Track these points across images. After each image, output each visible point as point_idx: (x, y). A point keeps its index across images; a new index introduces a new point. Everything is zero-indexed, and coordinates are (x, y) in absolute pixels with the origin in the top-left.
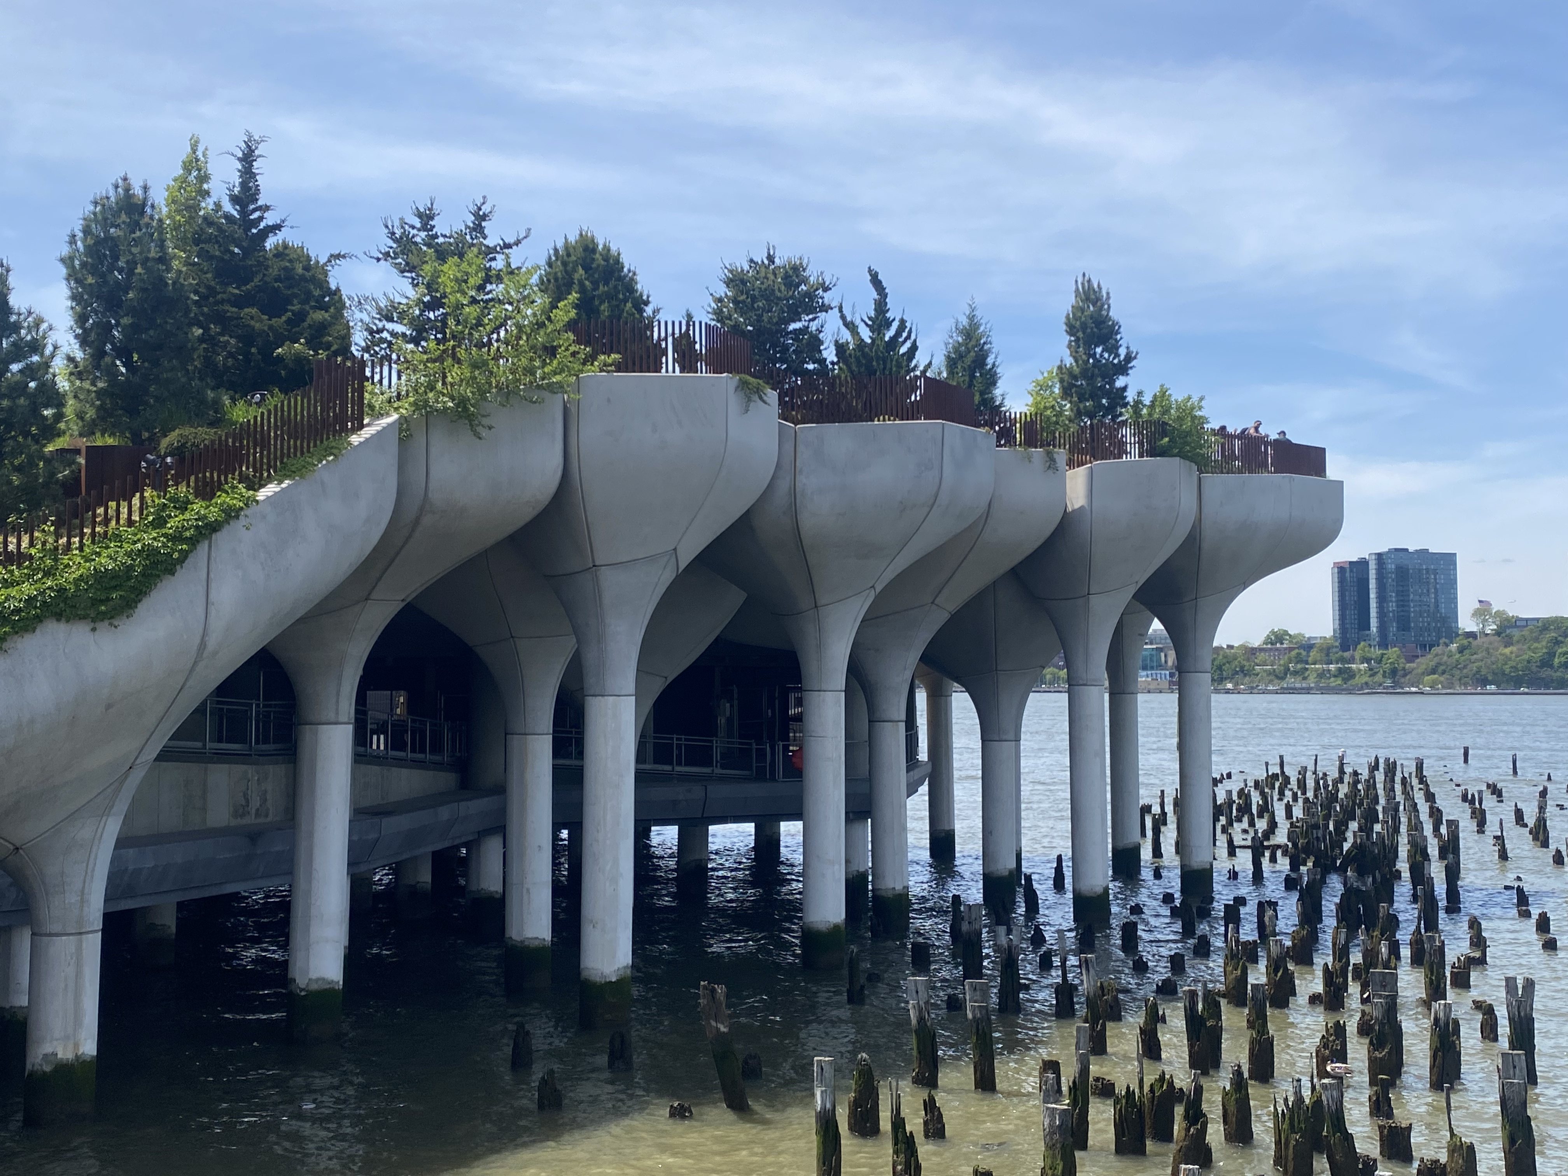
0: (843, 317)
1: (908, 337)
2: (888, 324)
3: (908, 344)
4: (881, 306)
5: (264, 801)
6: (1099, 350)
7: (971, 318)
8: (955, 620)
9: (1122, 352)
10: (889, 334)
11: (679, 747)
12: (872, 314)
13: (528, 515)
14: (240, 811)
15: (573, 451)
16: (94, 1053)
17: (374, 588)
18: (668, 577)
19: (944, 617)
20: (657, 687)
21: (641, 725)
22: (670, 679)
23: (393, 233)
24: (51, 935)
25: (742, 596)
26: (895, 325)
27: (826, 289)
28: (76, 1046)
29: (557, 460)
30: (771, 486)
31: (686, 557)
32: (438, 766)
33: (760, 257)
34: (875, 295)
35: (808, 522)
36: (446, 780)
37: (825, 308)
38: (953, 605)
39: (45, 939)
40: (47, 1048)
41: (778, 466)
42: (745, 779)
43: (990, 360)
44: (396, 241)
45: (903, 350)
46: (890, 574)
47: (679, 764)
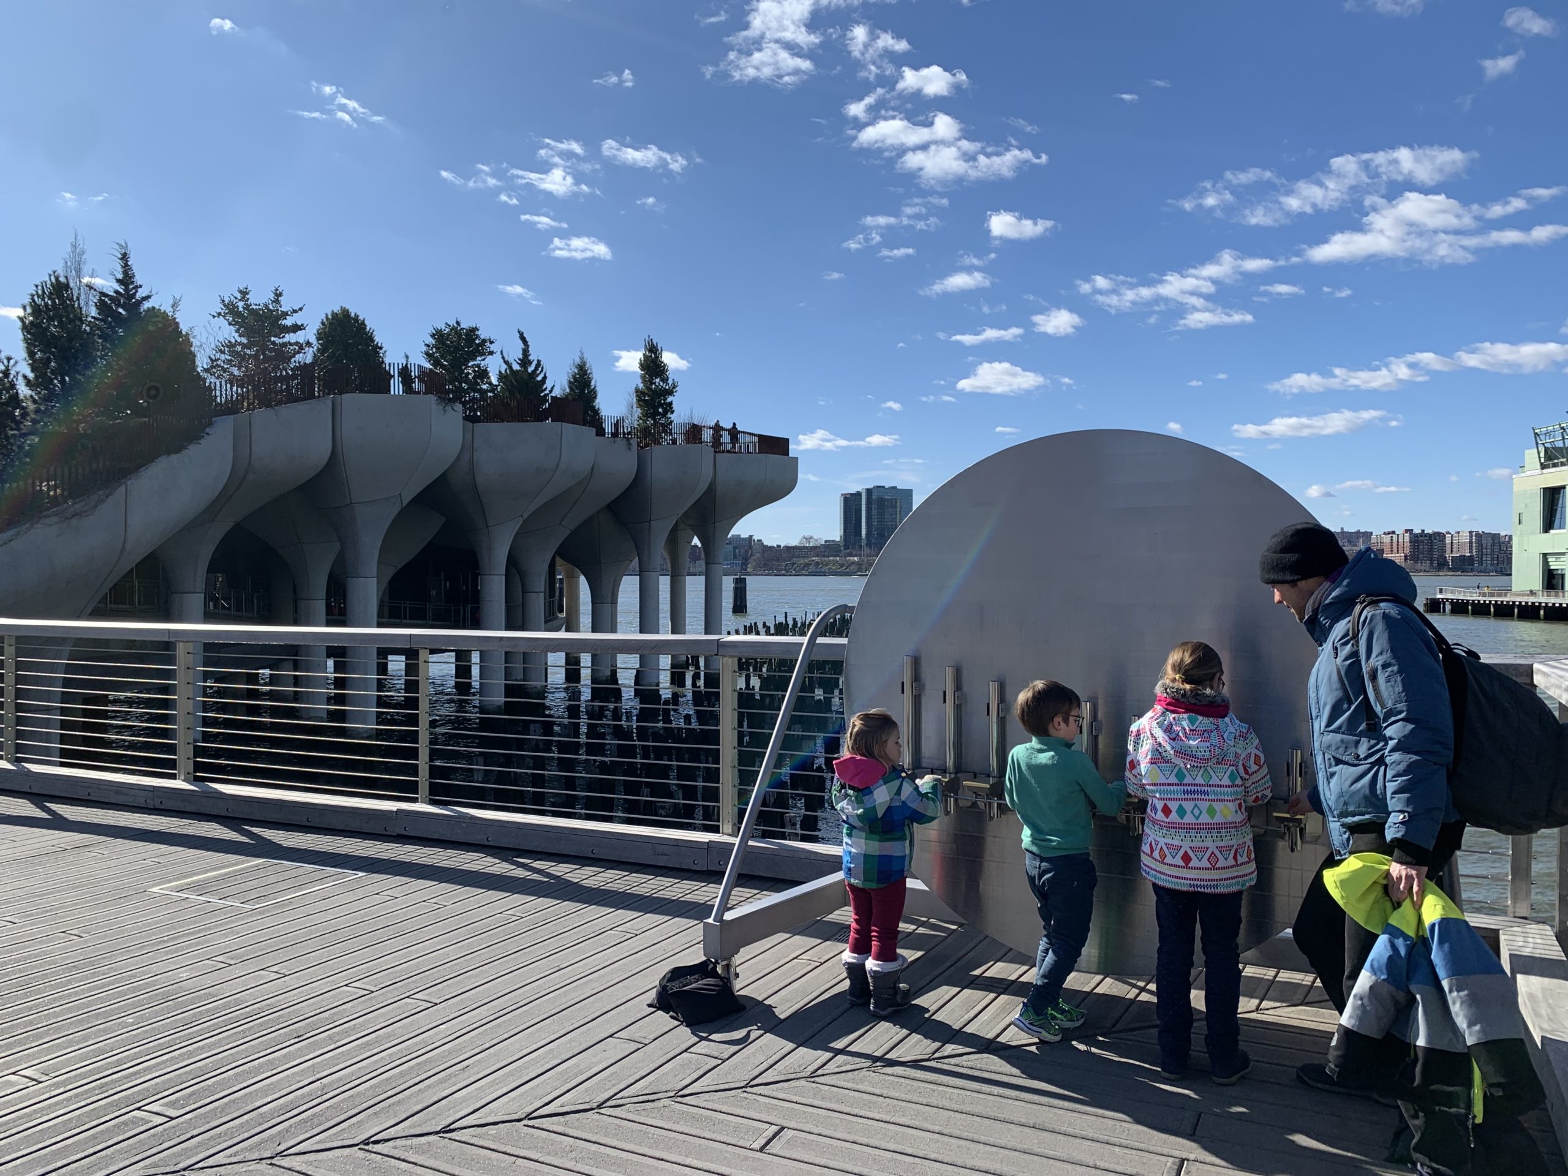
0: (503, 358)
1: (542, 371)
2: (530, 363)
3: (542, 375)
4: (526, 352)
6: (658, 380)
7: (581, 359)
8: (574, 533)
9: (670, 382)
10: (530, 369)
11: (405, 608)
12: (521, 357)
13: (312, 474)
15: (338, 438)
17: (217, 513)
18: (397, 509)
19: (568, 532)
20: (390, 572)
21: (380, 596)
22: (399, 567)
23: (223, 301)
25: (444, 519)
26: (535, 363)
27: (491, 343)
29: (329, 443)
30: (458, 458)
31: (407, 498)
33: (453, 323)
34: (522, 345)
37: (491, 353)
38: (572, 526)
41: (463, 447)
43: (593, 383)
44: (225, 305)
45: (539, 378)
46: (533, 507)
47: (405, 618)
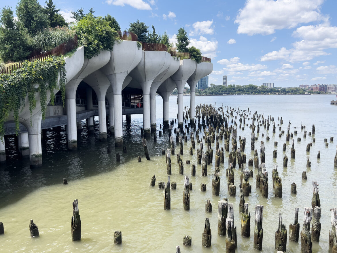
2: (155, 35)
4: (154, 32)
5: (58, 112)
10: (155, 37)
14: (55, 114)
15: (112, 53)
16: (41, 153)
17: (79, 76)
18: (126, 75)
24: (32, 135)
25: (132, 79)
26: (157, 35)
28: (39, 152)
29: (110, 55)
30: (141, 61)
31: (129, 72)
32: (82, 106)
33: (137, 22)
34: (153, 30)
35: (146, 67)
36: (83, 108)
37: (146, 32)
38: (162, 82)
39: (31, 135)
40: (34, 153)
41: (142, 58)
42: (130, 108)
46: (157, 76)
